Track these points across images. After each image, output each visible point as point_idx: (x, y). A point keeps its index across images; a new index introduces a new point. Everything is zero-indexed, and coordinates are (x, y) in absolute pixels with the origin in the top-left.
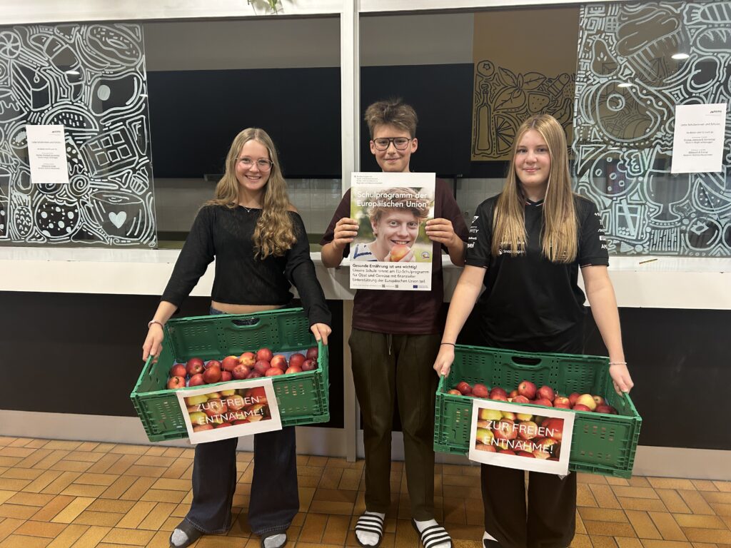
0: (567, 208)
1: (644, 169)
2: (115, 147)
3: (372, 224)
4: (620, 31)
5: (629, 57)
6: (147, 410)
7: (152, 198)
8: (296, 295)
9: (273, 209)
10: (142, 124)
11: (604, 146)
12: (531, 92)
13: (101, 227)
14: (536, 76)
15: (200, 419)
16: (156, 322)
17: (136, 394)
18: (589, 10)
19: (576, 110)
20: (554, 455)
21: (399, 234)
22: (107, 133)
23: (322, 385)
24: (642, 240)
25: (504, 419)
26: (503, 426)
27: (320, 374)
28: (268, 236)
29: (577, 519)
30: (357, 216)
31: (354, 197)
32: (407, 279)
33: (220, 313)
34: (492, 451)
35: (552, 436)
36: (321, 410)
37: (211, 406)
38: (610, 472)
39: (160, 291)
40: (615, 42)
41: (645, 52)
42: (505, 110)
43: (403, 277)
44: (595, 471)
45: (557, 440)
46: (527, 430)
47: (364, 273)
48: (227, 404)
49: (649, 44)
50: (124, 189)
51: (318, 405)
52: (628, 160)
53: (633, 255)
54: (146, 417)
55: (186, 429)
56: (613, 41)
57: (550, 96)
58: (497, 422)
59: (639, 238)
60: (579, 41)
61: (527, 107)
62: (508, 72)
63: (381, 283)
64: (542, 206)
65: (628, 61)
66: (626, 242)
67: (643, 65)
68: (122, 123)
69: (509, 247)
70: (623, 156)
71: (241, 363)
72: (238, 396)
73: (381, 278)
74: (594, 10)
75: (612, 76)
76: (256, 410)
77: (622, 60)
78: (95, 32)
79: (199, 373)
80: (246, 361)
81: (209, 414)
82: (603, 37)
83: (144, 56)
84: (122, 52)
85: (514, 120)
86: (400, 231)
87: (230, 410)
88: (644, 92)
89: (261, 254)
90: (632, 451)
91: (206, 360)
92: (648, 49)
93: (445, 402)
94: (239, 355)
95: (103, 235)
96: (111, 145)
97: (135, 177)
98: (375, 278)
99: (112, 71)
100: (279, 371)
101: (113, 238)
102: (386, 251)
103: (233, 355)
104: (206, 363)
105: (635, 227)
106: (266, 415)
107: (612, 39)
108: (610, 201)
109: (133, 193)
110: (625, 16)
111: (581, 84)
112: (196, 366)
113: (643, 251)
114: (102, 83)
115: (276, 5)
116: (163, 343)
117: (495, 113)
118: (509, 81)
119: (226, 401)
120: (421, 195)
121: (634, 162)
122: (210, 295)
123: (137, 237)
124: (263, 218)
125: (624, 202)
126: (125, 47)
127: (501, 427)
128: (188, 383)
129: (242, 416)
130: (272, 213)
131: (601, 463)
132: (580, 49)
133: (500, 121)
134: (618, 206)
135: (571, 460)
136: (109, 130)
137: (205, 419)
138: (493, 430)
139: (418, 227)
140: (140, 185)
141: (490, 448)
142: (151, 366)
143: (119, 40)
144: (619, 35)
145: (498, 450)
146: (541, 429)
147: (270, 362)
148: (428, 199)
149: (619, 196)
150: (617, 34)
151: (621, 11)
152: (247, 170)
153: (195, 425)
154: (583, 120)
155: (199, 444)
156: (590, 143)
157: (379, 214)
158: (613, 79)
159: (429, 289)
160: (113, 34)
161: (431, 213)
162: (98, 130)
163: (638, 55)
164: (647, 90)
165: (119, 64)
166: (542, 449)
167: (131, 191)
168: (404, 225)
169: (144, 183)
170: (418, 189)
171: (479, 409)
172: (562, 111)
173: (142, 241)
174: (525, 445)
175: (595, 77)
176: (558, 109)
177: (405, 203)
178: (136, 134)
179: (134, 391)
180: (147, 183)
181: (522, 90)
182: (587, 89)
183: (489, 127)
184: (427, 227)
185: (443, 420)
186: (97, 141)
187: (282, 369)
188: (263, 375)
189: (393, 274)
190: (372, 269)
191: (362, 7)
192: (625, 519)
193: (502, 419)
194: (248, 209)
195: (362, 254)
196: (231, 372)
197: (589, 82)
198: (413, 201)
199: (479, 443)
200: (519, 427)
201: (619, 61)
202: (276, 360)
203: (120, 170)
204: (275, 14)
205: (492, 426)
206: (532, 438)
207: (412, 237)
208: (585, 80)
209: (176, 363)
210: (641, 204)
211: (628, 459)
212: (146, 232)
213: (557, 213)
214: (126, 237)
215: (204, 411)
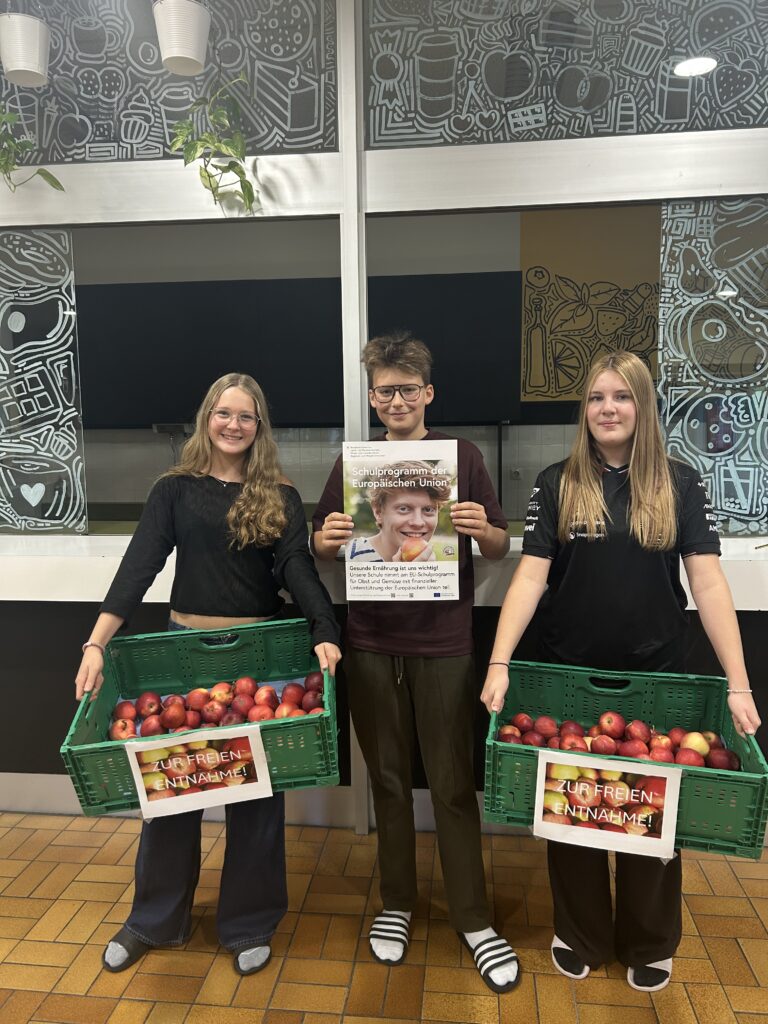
0: (660, 474)
1: (756, 419)
2: (30, 395)
3: (374, 511)
4: (715, 237)
5: (729, 270)
6: (83, 770)
7: (81, 464)
8: (288, 600)
9: (259, 482)
10: (68, 364)
11: (701, 388)
12: (601, 309)
13: (9, 505)
14: (607, 287)
15: (158, 782)
16: (92, 645)
17: (68, 747)
18: (674, 208)
19: (661, 341)
20: (654, 829)
21: (411, 523)
22: (19, 377)
23: (329, 734)
24: (757, 514)
25: (582, 778)
26: (582, 789)
27: (327, 718)
28: (249, 517)
29: (683, 914)
30: (352, 501)
31: (347, 475)
32: (426, 585)
33: (184, 628)
34: (567, 824)
35: (650, 802)
36: (327, 768)
37: (173, 764)
38: (732, 850)
39: (99, 596)
40: (710, 250)
41: (750, 263)
42: (567, 333)
43: (419, 582)
44: (711, 848)
45: (657, 808)
46: (614, 793)
47: (366, 579)
48: (195, 761)
49: (757, 253)
50: (42, 452)
51: (323, 762)
52: (734, 407)
53: (746, 536)
54: (80, 780)
55: (137, 796)
56: (706, 249)
57: (627, 313)
58: (573, 782)
59: (754, 512)
60: (662, 249)
61: (596, 328)
62: (569, 283)
63: (389, 592)
64: (626, 473)
65: (728, 275)
66: (736, 518)
67: (749, 280)
68: (40, 363)
69: (584, 529)
70: (726, 402)
71: (213, 699)
72: (212, 750)
73: (390, 585)
74: (680, 208)
75: (708, 296)
76: (236, 770)
77: (719, 275)
78: (5, 241)
79: (154, 714)
80: (220, 695)
81: (170, 775)
82: (693, 244)
83: (72, 273)
84: (42, 267)
85: (579, 347)
86: (412, 520)
87: (199, 769)
88: (752, 316)
89: (238, 543)
90: (762, 821)
91: (163, 695)
92: (754, 259)
93: (499, 755)
94: (210, 686)
95: (12, 517)
96: (25, 393)
97: (57, 435)
98: (381, 585)
99: (27, 293)
100: (267, 711)
101: (26, 520)
102: (395, 548)
103: (202, 686)
104: (163, 698)
105: (747, 498)
106: (250, 776)
107: (705, 246)
108: (712, 462)
109: (55, 457)
110: (722, 216)
111: (667, 305)
112: (149, 704)
113: (760, 530)
114: (13, 309)
115: (253, 204)
116: (104, 671)
117: (552, 337)
118: (570, 293)
119: (195, 757)
120: (439, 470)
121: (742, 409)
122: (168, 601)
123: (60, 518)
124: (244, 495)
125: (731, 463)
126: (47, 261)
127: (579, 789)
128: (139, 728)
129: (216, 778)
130: (257, 488)
131: (719, 838)
132: (663, 260)
133: (560, 347)
134: (722, 468)
135: (678, 833)
136: (24, 372)
137: (164, 782)
138: (567, 794)
139: (436, 513)
140: (64, 446)
141: (562, 819)
142: (88, 705)
143: (38, 251)
144: (716, 243)
145: (575, 822)
146: (635, 793)
147: (253, 696)
148: (448, 475)
149: (724, 456)
150: (712, 241)
151: (717, 210)
152: (225, 427)
153: (150, 792)
154: (670, 352)
155: (155, 819)
156: (682, 384)
157: (383, 497)
158: (709, 299)
159: (456, 597)
160: (30, 244)
161: (454, 495)
162: (7, 372)
163: (742, 268)
164: (754, 313)
165: (37, 284)
166: (637, 821)
167: (51, 455)
168: (418, 511)
169: (70, 444)
170: (435, 463)
171: (548, 764)
172: (644, 334)
173: (66, 524)
174: (612, 814)
175: (685, 297)
176: (637, 330)
177: (417, 482)
178: (60, 376)
179: (65, 743)
180: (75, 443)
181: (588, 306)
182: (674, 313)
183: (544, 356)
184: (452, 514)
185: (496, 779)
186: (5, 388)
187: (270, 707)
188: (245, 718)
189: (406, 578)
190: (377, 572)
191: (368, 206)
192: (750, 912)
193: (579, 778)
194: (225, 482)
195: (362, 552)
196: (199, 711)
197: (677, 303)
198: (428, 479)
199: (547, 811)
200: (603, 789)
201: (717, 275)
202: (263, 694)
203: (38, 426)
204: (252, 216)
205: (565, 787)
206: (621, 804)
207: (430, 528)
208: (672, 300)
209: (121, 700)
210: (755, 467)
211: (756, 832)
212: (73, 509)
213: (647, 481)
214: (46, 518)
215: (163, 771)
